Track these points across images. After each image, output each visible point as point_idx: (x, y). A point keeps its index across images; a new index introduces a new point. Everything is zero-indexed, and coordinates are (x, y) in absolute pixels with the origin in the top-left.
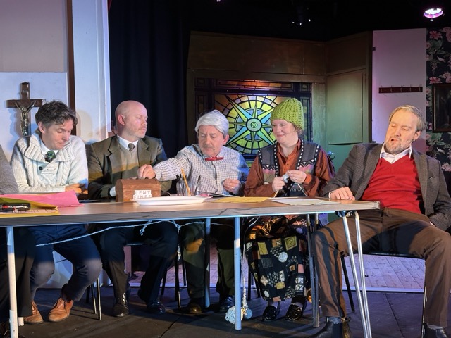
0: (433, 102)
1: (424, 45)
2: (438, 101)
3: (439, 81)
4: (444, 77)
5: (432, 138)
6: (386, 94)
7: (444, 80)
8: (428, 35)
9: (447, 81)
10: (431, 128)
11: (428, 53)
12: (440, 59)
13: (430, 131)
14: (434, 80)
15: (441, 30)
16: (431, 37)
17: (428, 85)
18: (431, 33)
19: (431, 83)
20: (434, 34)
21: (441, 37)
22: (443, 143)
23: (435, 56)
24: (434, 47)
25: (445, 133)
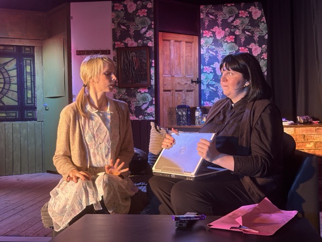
0: (118, 63)
1: (110, 15)
2: (122, 62)
3: (122, 45)
4: (126, 41)
5: (119, 93)
6: (82, 56)
7: (126, 44)
8: (113, 7)
9: (129, 45)
10: (117, 85)
11: (113, 22)
12: (123, 27)
13: (117, 86)
14: (118, 45)
15: (122, 3)
16: (115, 9)
17: (114, 48)
18: (115, 5)
19: (116, 47)
20: (117, 6)
21: (123, 8)
22: (127, 97)
23: (119, 24)
24: (118, 16)
25: (128, 89)
